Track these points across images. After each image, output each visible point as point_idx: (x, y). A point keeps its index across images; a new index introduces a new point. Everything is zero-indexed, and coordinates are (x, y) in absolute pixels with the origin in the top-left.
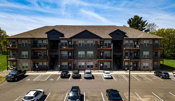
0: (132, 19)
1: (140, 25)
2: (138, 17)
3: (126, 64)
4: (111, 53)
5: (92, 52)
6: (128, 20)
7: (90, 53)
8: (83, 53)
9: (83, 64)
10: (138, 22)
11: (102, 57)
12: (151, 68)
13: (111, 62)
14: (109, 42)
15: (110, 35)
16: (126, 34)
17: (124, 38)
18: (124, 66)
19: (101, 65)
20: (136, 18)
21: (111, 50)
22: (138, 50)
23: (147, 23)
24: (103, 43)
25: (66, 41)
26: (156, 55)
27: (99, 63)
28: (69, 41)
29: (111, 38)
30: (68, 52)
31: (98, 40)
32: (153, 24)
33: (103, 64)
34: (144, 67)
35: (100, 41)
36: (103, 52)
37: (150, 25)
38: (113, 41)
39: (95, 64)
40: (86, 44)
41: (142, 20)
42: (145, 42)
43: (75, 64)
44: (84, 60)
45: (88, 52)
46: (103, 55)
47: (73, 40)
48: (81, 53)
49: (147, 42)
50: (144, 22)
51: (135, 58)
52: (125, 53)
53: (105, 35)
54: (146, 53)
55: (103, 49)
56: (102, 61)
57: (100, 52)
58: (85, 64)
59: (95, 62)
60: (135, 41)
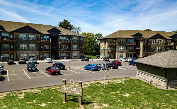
0: (62, 22)
1: (68, 28)
2: (67, 22)
3: (62, 55)
4: (50, 46)
5: (33, 45)
6: (59, 23)
7: (32, 46)
8: (25, 46)
9: (25, 55)
10: (67, 25)
11: (42, 50)
12: (79, 57)
13: (50, 53)
14: (48, 37)
15: (48, 31)
16: (60, 32)
17: (60, 35)
18: (59, 56)
19: (42, 56)
20: (66, 22)
21: (49, 44)
22: (70, 44)
23: (74, 27)
24: (43, 38)
25: (7, 35)
26: (82, 49)
27: (40, 54)
28: (10, 35)
29: (49, 34)
30: (10, 45)
31: (39, 35)
32: (79, 28)
33: (43, 55)
34: (74, 56)
35: (41, 36)
36: (43, 46)
37: (76, 28)
38: (51, 37)
39: (36, 55)
40: (28, 38)
41: (70, 24)
42: (74, 38)
43: (18, 56)
44: (26, 52)
45: (30, 45)
46: (43, 47)
47: (15, 34)
48: (23, 46)
49: (76, 38)
50: (72, 26)
51: (68, 50)
52: (61, 46)
53: (44, 31)
54: (75, 47)
55: (43, 43)
56: (43, 52)
57: (41, 45)
58: (27, 55)
59: (36, 53)
60: (67, 38)
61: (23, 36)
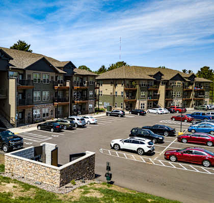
7: (46, 94)
12: (94, 110)
17: (75, 73)
28: (19, 75)
30: (19, 94)
31: (54, 75)
39: (50, 110)
40: (42, 80)
44: (40, 106)
47: (27, 72)
48: (37, 95)
58: (41, 111)
59: (51, 107)
61: (35, 75)
